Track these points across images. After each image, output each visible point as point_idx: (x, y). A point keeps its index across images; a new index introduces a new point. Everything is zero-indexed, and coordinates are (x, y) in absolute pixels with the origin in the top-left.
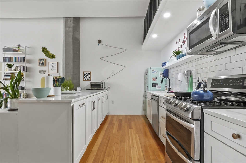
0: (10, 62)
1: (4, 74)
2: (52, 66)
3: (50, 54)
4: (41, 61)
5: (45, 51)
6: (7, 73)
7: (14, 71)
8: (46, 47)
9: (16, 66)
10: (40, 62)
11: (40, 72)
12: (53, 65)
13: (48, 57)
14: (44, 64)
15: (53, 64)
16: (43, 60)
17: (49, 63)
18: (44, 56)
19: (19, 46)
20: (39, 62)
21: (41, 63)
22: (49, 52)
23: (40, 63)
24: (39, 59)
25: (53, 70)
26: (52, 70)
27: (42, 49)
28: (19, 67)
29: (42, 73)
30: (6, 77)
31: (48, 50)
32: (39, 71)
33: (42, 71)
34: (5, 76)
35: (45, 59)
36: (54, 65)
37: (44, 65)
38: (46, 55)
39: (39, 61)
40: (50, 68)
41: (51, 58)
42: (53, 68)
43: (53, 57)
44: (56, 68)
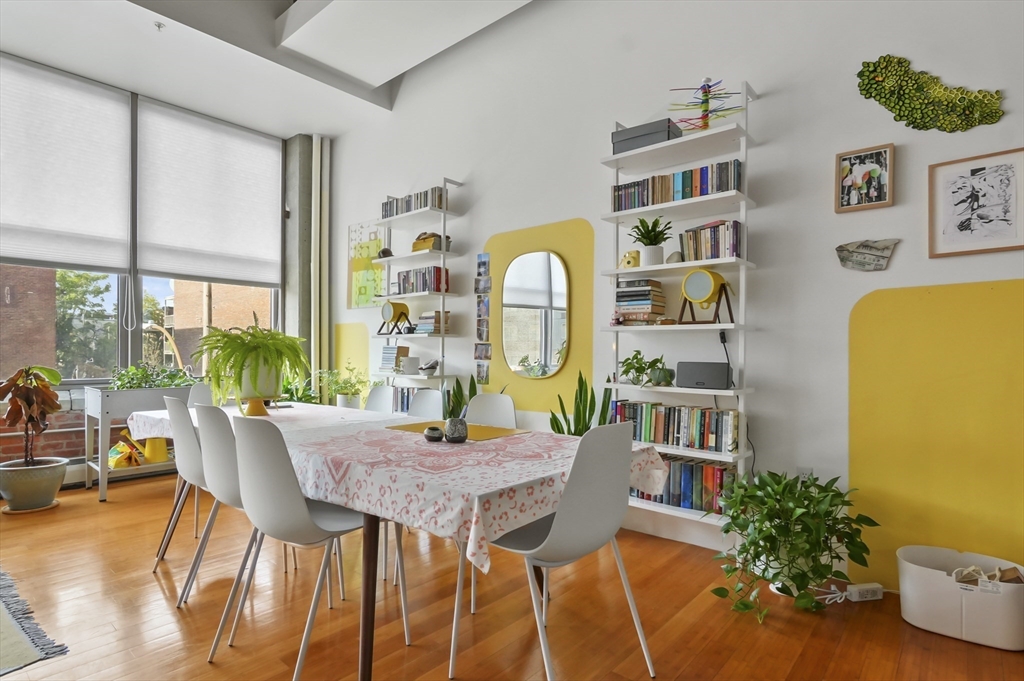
0: (651, 208)
1: (612, 291)
2: (964, 194)
3: (936, 93)
4: (859, 173)
5: (889, 84)
6: (630, 284)
7: (678, 262)
8: (898, 52)
9: (683, 232)
10: (848, 182)
11: (843, 260)
12: (976, 182)
13: (925, 127)
14: (887, 189)
15: (974, 172)
16: (877, 157)
17: (932, 169)
18: (880, 126)
19: (706, 89)
20: (841, 176)
21: (859, 182)
22: (936, 80)
23: (844, 191)
24: (842, 158)
25: (976, 223)
26: (964, 226)
27: (860, 75)
28: (706, 234)
29: (862, 266)
30: (630, 307)
31: (917, 67)
32: (840, 249)
33: (865, 245)
34: (620, 297)
35: (896, 151)
36: (992, 179)
37: (880, 197)
38: (899, 117)
39: (840, 169)
40: (949, 213)
41: (952, 131)
42: (979, 211)
43: (977, 115)
44: (1012, 201)
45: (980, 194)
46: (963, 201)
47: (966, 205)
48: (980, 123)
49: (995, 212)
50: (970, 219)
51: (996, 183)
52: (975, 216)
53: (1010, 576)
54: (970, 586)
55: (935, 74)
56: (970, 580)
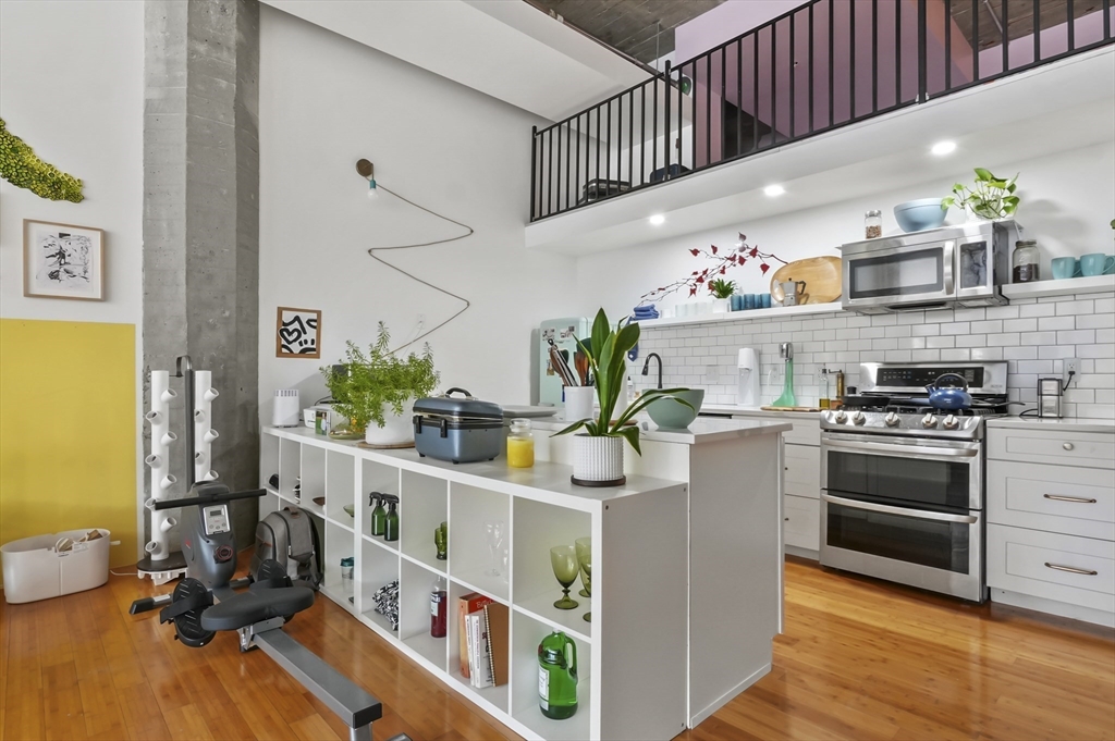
2: (53, 251)
3: (28, 159)
12: (63, 243)
13: (19, 185)
15: (62, 235)
17: (26, 223)
22: (30, 150)
25: (63, 275)
26: (54, 276)
36: (75, 244)
40: (41, 264)
41: (43, 196)
42: (66, 267)
43: (63, 192)
44: (90, 264)
45: (66, 254)
46: (53, 256)
47: (55, 259)
48: (66, 198)
49: (78, 270)
50: (58, 271)
51: (79, 250)
52: (62, 270)
53: (93, 536)
54: (66, 552)
55: (29, 145)
56: (67, 548)
